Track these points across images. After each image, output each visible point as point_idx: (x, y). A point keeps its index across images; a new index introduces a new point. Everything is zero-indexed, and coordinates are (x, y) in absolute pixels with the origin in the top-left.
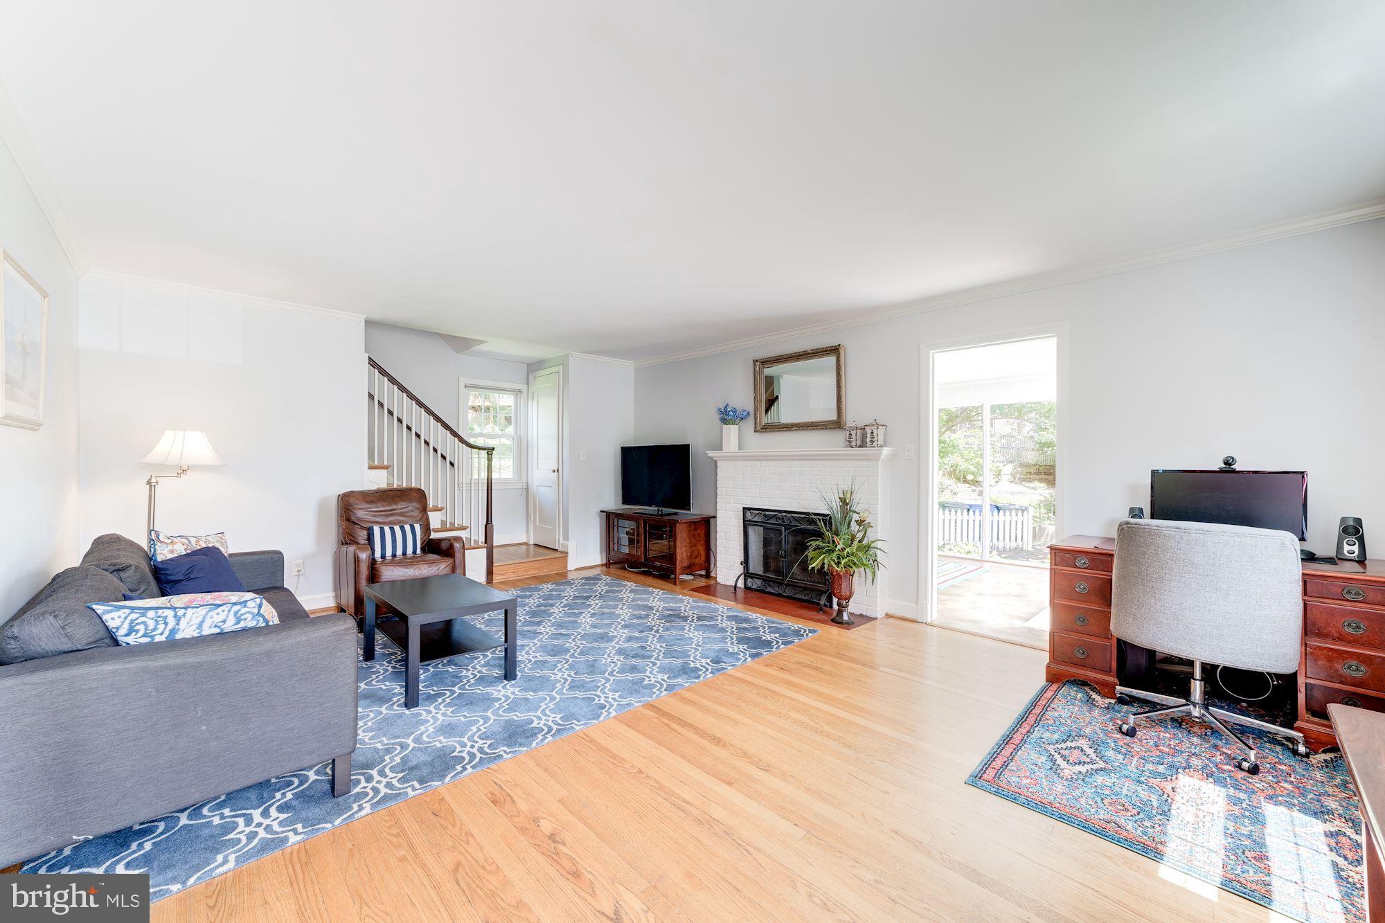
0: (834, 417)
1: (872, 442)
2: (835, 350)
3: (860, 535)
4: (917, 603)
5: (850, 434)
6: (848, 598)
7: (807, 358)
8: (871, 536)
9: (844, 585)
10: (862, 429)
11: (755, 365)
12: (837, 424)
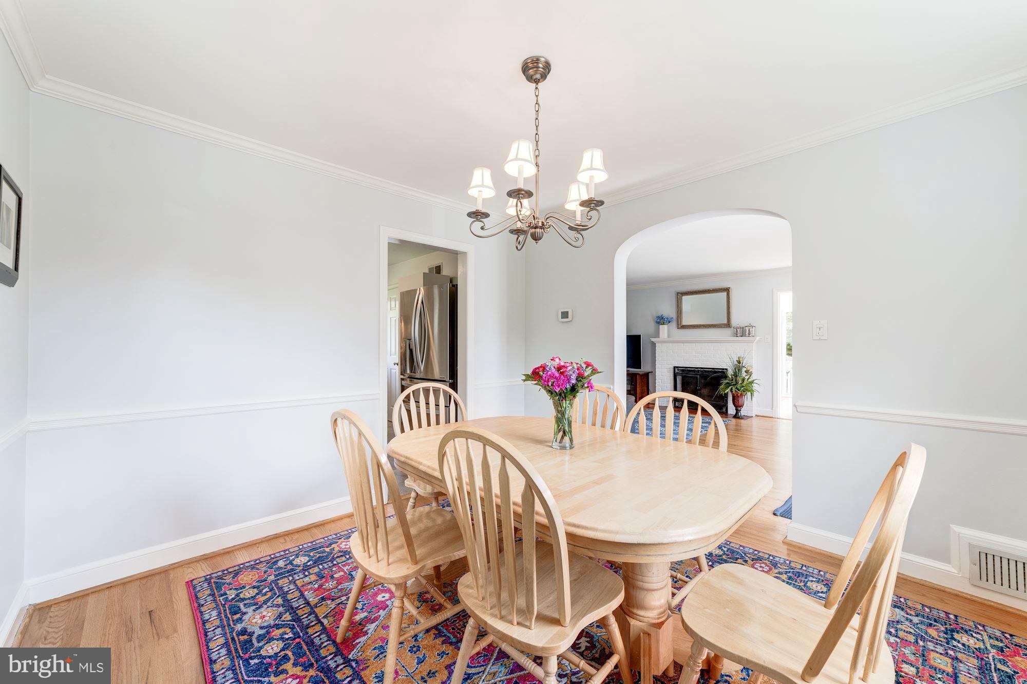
0: (725, 322)
1: (749, 334)
2: (727, 290)
3: (747, 377)
4: (772, 409)
5: (737, 331)
6: (742, 406)
7: (709, 293)
8: (753, 377)
9: (740, 400)
10: (743, 328)
11: (678, 295)
12: (728, 325)
